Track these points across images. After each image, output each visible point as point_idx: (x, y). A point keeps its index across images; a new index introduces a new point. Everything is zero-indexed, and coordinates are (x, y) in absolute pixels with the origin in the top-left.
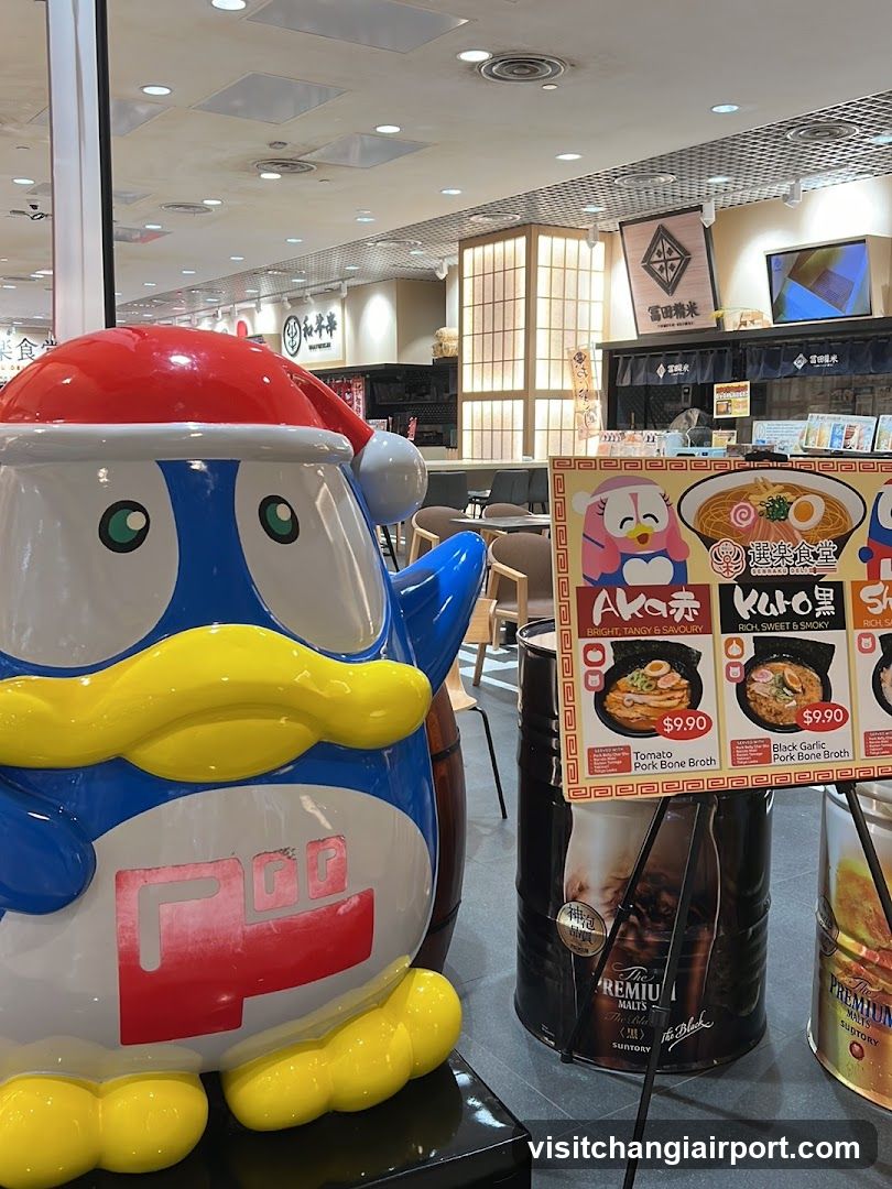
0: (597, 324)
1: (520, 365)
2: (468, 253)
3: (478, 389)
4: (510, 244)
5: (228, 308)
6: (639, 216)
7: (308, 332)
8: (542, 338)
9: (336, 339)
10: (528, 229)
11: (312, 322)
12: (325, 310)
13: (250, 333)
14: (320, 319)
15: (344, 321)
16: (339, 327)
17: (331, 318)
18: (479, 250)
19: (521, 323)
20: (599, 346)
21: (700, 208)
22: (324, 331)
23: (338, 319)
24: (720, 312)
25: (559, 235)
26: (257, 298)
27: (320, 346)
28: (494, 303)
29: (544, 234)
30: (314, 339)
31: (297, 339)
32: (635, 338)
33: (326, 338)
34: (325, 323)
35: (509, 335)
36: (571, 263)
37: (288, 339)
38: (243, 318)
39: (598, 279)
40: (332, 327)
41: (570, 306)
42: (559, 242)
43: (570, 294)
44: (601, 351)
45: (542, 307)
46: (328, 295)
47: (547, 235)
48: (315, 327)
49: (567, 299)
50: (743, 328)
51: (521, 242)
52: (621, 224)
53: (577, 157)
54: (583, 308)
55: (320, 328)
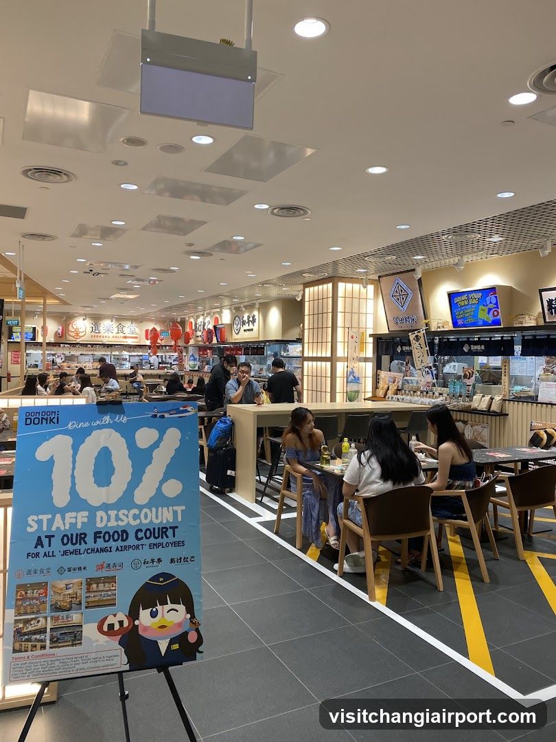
0: (370, 324)
1: (329, 345)
2: (307, 290)
3: (310, 355)
4: (325, 286)
5: (208, 311)
6: (387, 273)
7: (244, 323)
8: (340, 332)
9: (255, 327)
10: (334, 279)
11: (245, 318)
12: (251, 313)
13: (220, 323)
14: (249, 317)
15: (259, 318)
16: (257, 321)
17: (254, 317)
18: (312, 289)
19: (330, 324)
20: (371, 336)
21: (414, 270)
22: (250, 323)
23: (256, 317)
24: (427, 321)
25: (349, 282)
26: (221, 307)
27: (249, 330)
28: (318, 314)
29: (341, 282)
30: (246, 327)
31: (239, 326)
32: (388, 332)
33: (251, 326)
34: (251, 319)
35: (324, 330)
36: (356, 295)
37: (235, 326)
38: (217, 316)
39: (370, 303)
40: (254, 321)
41: (355, 316)
42: (349, 286)
43: (355, 310)
44: (372, 338)
45: (340, 317)
46: (250, 307)
47: (343, 282)
48: (247, 321)
49: (354, 312)
50: (439, 330)
51: (330, 285)
52: (379, 277)
53: (339, 249)
54: (363, 317)
55: (249, 321)
